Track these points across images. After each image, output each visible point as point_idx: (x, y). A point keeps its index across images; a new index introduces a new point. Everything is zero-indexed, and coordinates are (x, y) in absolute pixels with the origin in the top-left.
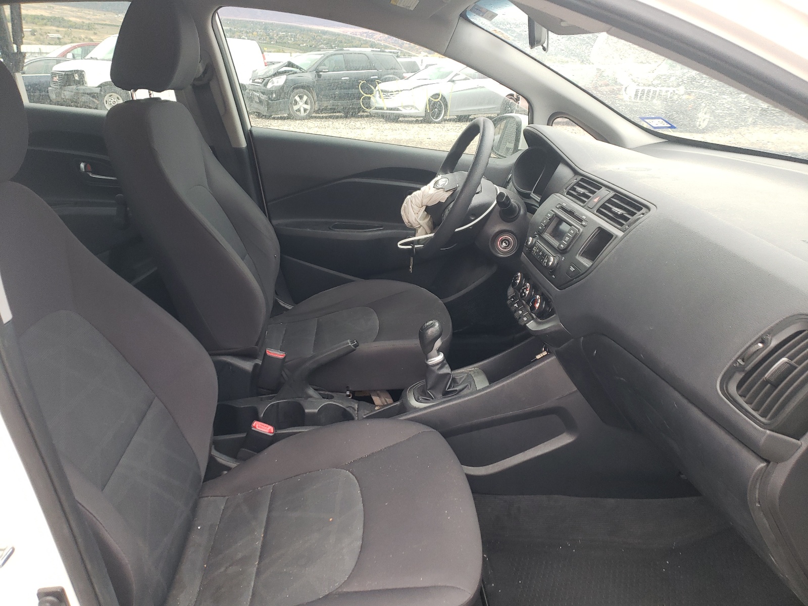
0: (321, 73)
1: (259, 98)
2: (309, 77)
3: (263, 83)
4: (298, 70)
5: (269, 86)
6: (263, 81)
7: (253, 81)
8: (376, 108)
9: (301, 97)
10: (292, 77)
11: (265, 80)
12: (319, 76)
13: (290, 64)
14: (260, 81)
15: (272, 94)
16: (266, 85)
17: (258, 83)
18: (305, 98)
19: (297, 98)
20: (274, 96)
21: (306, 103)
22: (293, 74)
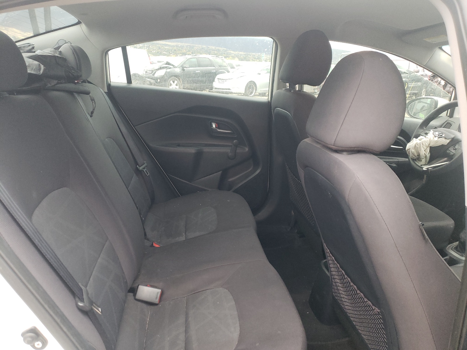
0: (184, 68)
1: (150, 82)
2: (178, 70)
3: (153, 74)
4: (172, 67)
5: (156, 75)
6: (152, 72)
7: (146, 72)
8: (216, 89)
9: (174, 82)
10: (168, 70)
11: (153, 72)
12: (183, 70)
13: (168, 63)
14: (150, 72)
15: (157, 80)
16: (153, 75)
17: (150, 73)
18: (176, 82)
19: (171, 82)
20: (159, 80)
21: (176, 85)
22: (170, 68)
